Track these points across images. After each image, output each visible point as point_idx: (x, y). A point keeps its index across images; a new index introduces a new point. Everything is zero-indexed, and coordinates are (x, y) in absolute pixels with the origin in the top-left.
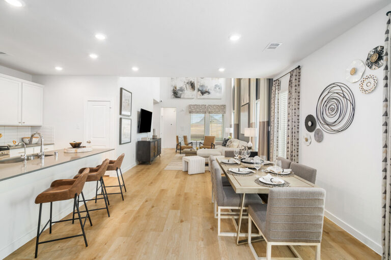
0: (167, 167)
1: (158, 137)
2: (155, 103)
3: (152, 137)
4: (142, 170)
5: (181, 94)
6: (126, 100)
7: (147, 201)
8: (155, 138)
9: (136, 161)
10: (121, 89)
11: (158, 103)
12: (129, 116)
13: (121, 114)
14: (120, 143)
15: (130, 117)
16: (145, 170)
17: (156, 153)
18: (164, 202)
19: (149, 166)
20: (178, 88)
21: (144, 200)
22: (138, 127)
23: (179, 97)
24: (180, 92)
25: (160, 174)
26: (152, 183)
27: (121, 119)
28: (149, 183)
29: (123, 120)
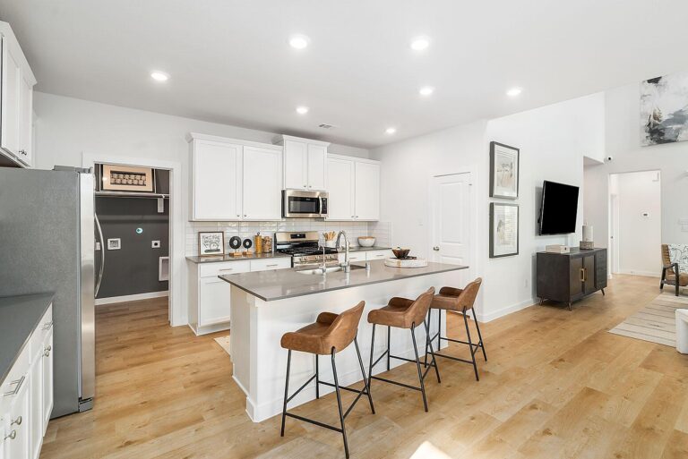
0: (622, 326)
1: (597, 245)
2: (589, 164)
3: (577, 245)
4: (546, 319)
5: (678, 131)
6: (504, 165)
7: (533, 407)
8: (588, 247)
9: (533, 297)
10: (492, 145)
11: (597, 164)
12: (512, 199)
13: (491, 195)
14: (492, 255)
15: (516, 202)
16: (551, 321)
17: (589, 284)
18: (586, 430)
19: (564, 313)
20: (665, 117)
21: (528, 401)
22: (539, 221)
23: (670, 141)
24: (675, 127)
25: (593, 341)
26: (561, 360)
27: (492, 206)
28: (555, 357)
29: (496, 208)
